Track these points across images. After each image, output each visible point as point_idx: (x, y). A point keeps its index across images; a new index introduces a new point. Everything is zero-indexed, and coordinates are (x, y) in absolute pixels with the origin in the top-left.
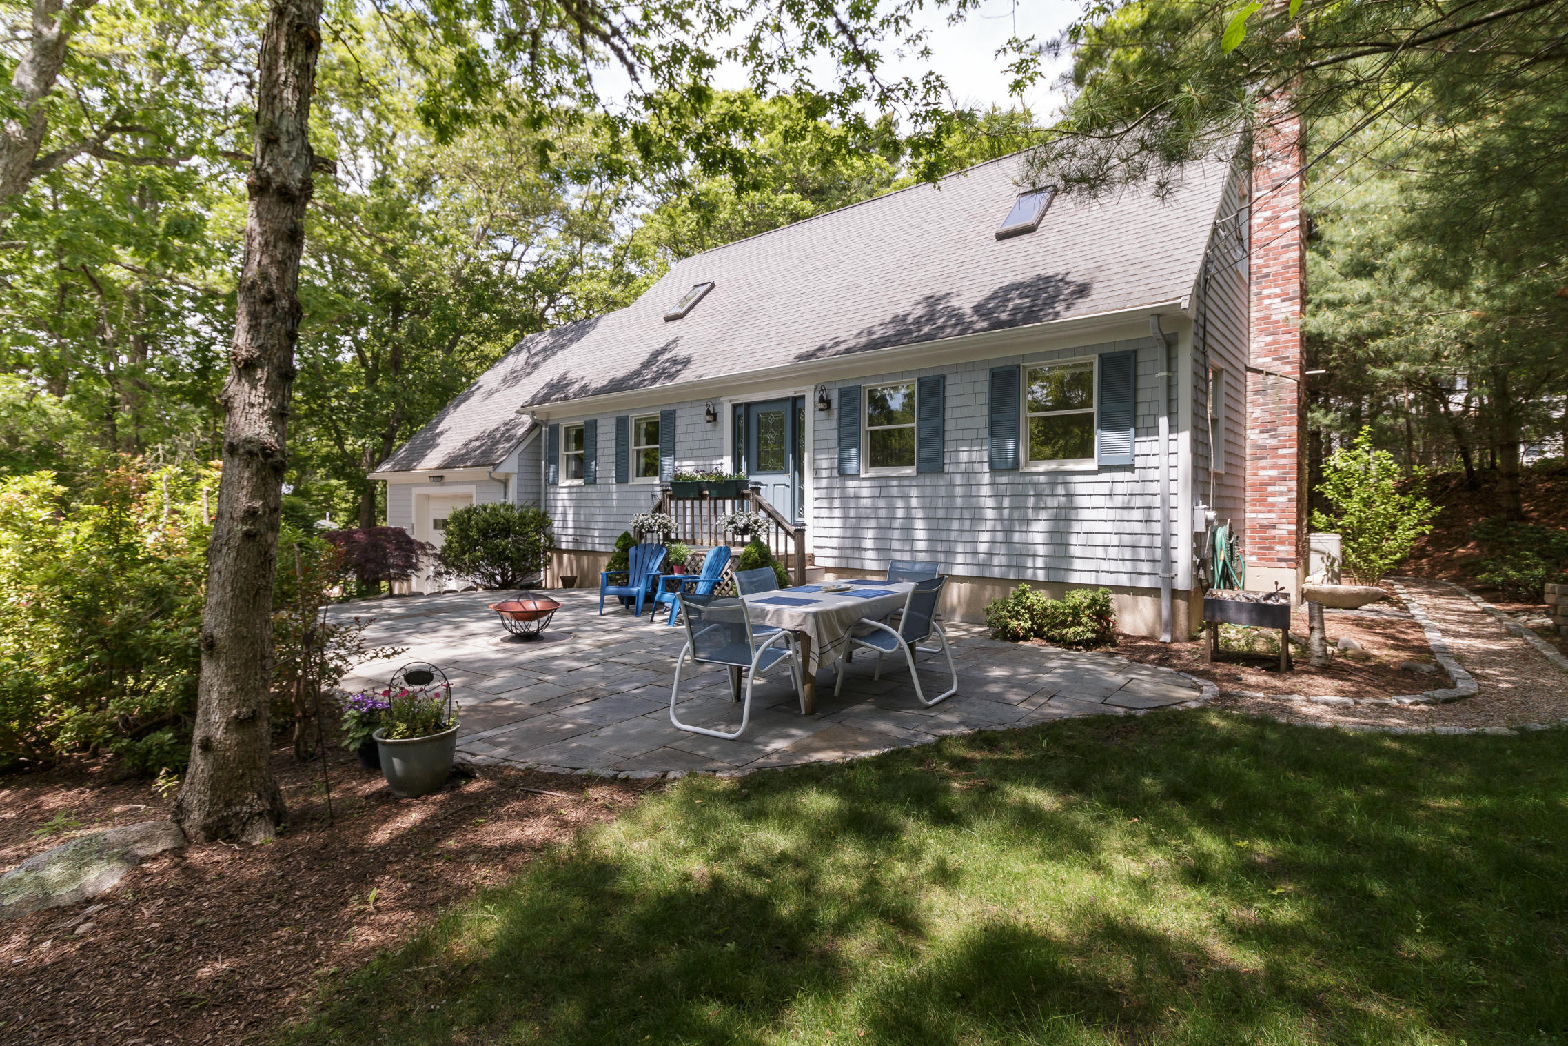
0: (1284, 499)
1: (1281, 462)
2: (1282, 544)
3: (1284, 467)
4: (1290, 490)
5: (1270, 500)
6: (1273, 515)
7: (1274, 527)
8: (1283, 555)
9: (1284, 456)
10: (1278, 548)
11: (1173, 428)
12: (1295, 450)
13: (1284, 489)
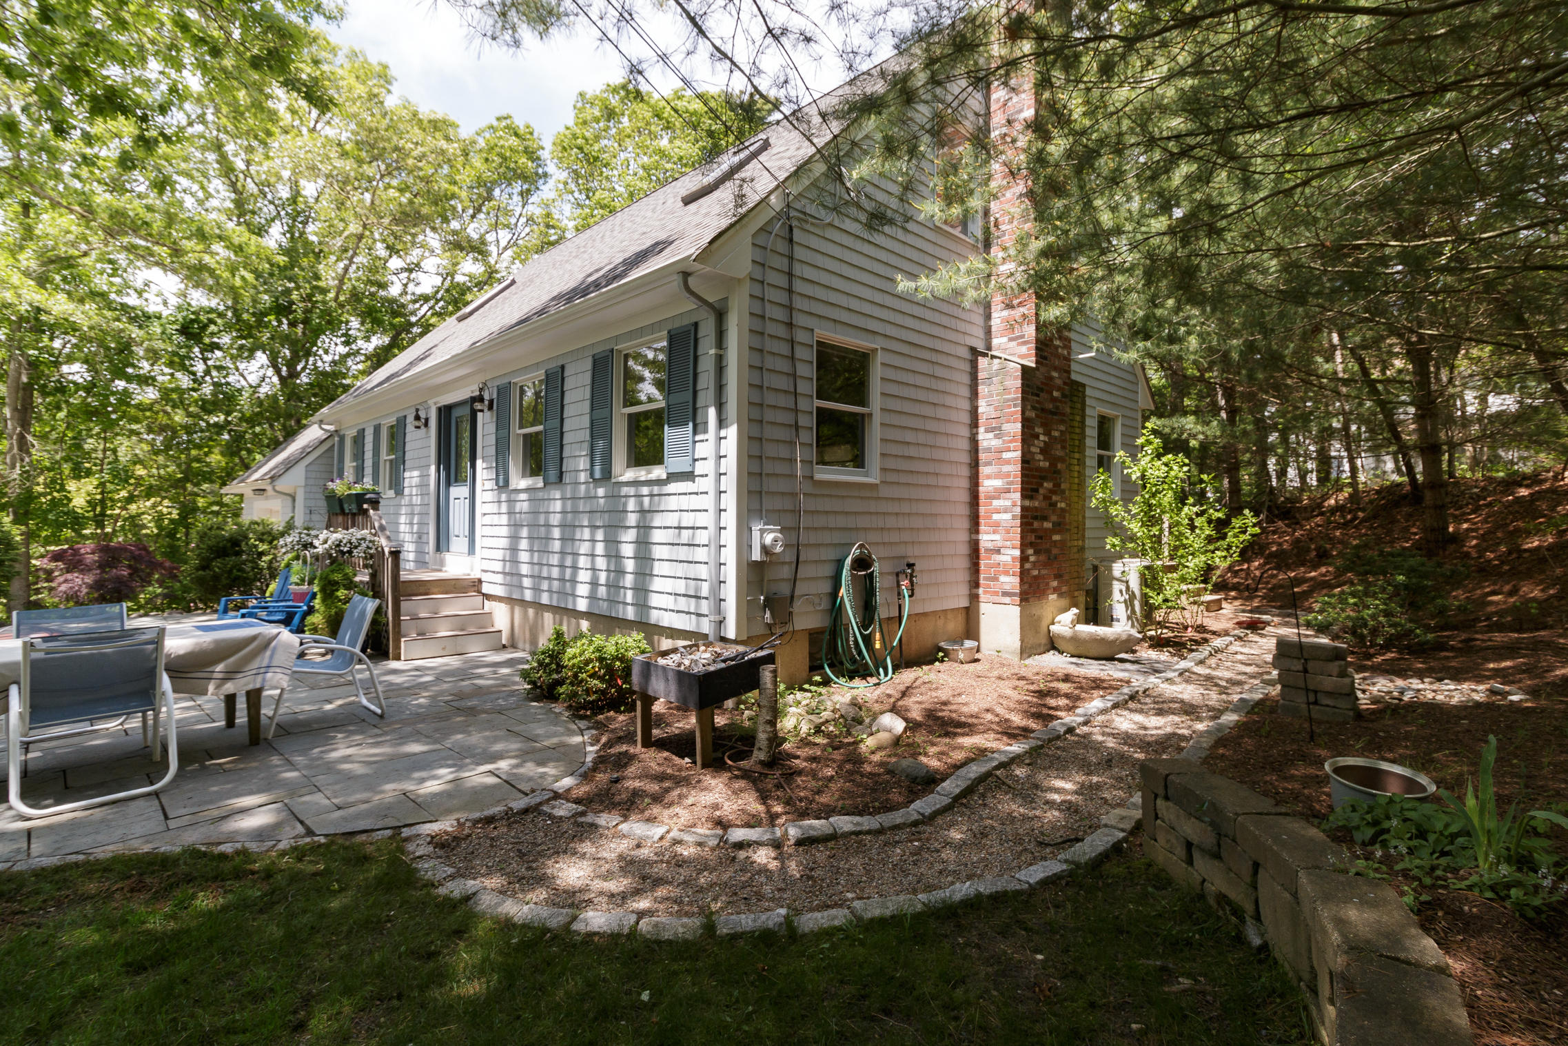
0: (1008, 516)
1: (1006, 468)
2: (1006, 573)
3: (1008, 475)
4: (1014, 505)
5: (995, 517)
6: (997, 537)
7: (998, 551)
8: (1007, 588)
9: (1008, 462)
10: (1003, 579)
11: (721, 423)
12: (1019, 453)
13: (1008, 503)
